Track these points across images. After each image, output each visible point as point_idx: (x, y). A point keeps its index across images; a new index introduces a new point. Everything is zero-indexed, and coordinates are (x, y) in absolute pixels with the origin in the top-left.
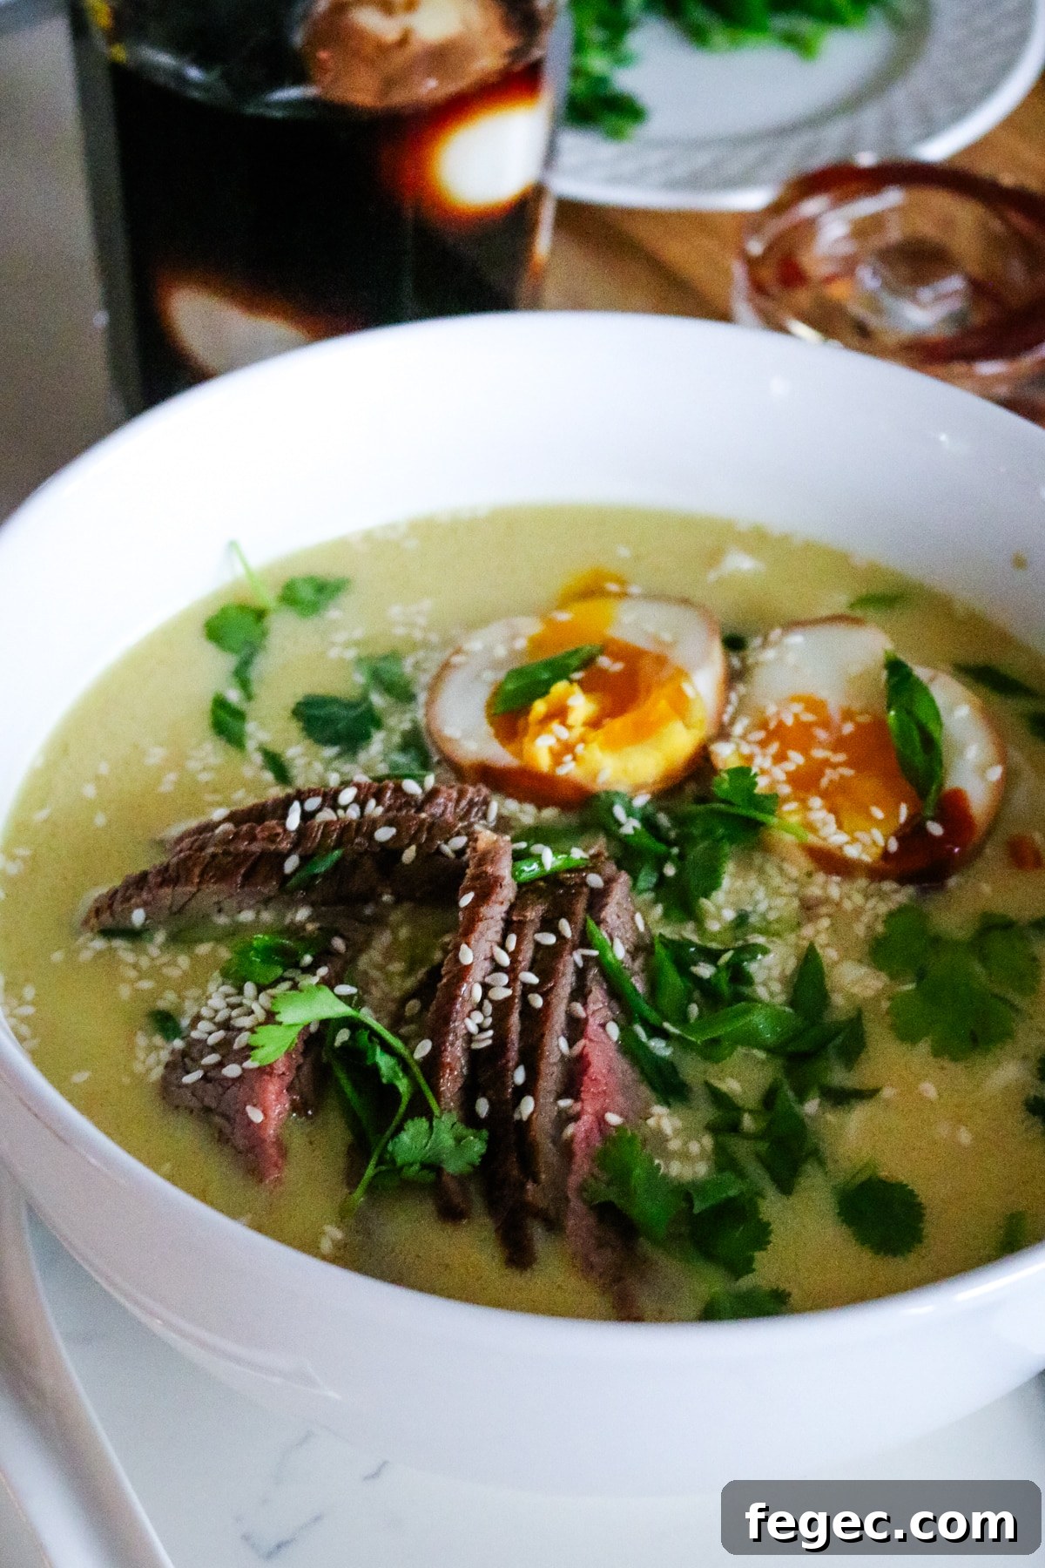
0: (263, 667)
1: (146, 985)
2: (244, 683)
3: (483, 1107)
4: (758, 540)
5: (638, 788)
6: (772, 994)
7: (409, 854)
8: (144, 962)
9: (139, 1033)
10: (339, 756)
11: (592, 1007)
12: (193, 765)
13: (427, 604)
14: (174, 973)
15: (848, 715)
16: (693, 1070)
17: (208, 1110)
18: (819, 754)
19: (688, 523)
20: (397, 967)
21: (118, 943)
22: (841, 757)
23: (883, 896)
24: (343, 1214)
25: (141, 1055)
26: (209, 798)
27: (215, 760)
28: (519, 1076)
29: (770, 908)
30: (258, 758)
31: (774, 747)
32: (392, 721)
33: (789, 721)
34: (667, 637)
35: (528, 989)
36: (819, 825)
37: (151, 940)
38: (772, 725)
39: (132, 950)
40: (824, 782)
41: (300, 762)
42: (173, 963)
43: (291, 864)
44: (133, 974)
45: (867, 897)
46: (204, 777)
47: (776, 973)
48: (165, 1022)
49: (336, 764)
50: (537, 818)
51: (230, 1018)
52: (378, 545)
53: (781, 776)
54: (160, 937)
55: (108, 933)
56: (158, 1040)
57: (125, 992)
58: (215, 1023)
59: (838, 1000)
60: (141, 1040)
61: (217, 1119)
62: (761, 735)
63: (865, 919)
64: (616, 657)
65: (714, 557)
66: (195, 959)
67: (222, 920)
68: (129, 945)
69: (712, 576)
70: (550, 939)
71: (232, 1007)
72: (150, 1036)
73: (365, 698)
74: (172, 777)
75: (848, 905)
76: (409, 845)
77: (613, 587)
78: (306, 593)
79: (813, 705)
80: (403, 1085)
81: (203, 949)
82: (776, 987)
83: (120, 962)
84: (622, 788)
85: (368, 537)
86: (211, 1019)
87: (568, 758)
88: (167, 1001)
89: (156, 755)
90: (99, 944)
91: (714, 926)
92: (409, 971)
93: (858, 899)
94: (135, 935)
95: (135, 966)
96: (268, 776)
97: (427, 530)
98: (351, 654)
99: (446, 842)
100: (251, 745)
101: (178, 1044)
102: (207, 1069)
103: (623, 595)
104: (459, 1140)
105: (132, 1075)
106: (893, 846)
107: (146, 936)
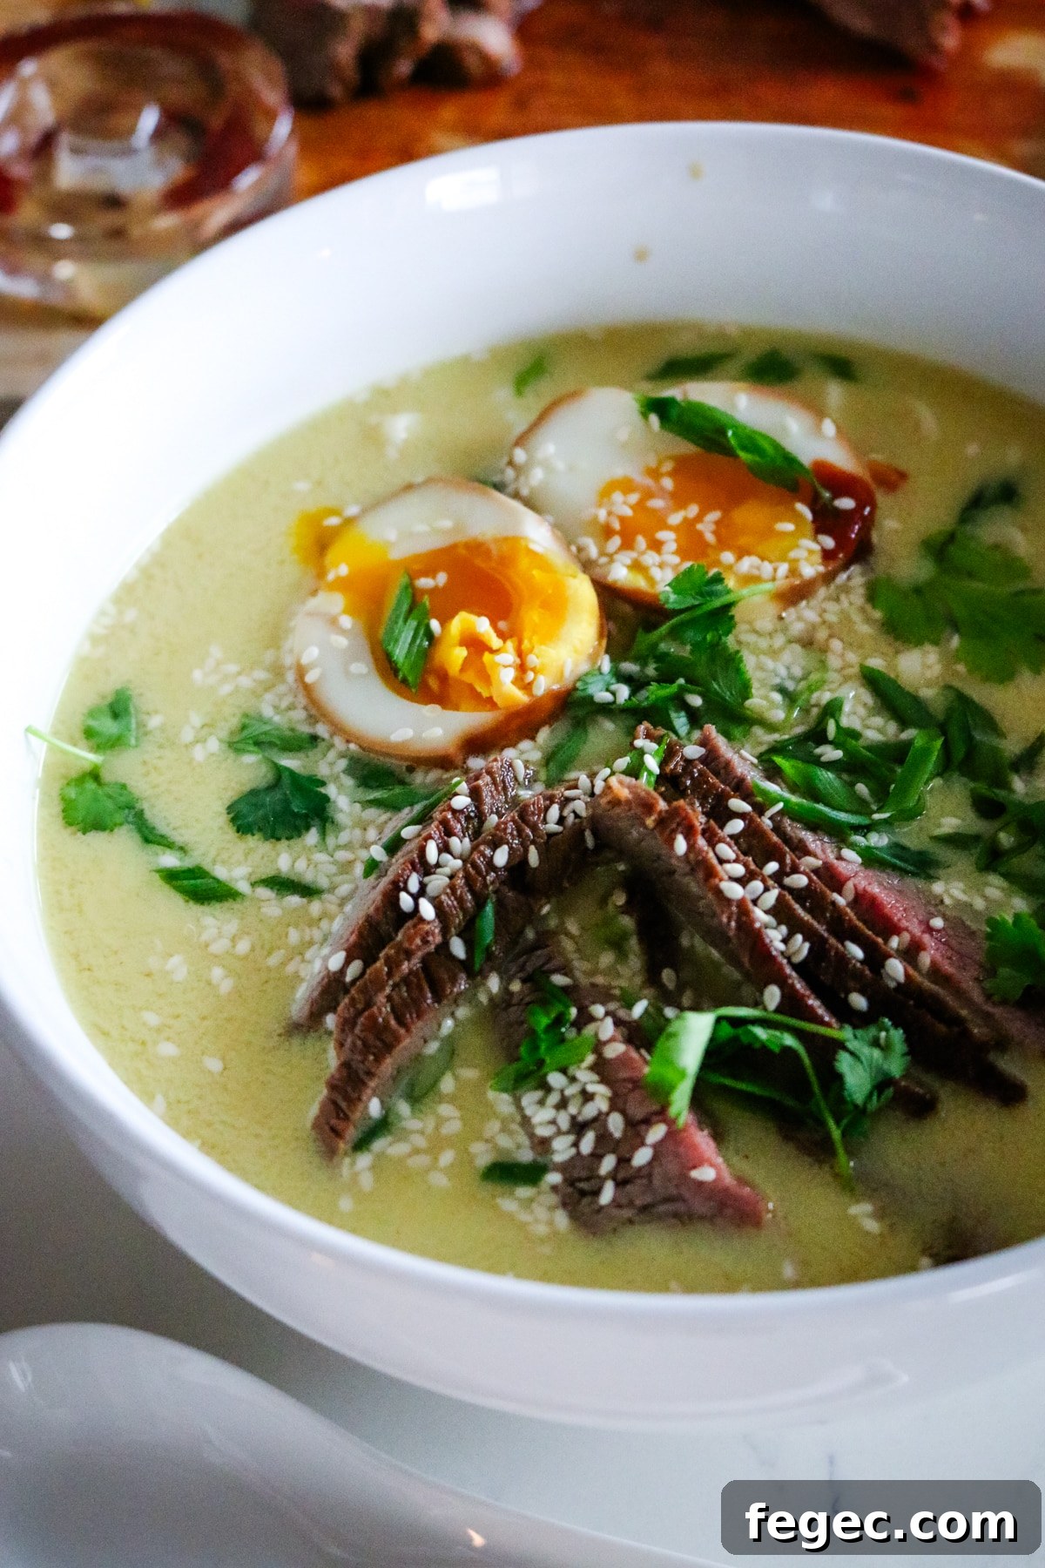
0: (161, 816)
1: (447, 1157)
2: (164, 842)
3: (859, 1001)
4: (385, 398)
5: (593, 658)
6: (880, 731)
7: (533, 858)
8: (420, 1141)
9: (499, 1201)
10: (323, 833)
11: (819, 852)
12: (219, 947)
13: (216, 652)
14: (453, 1127)
15: (655, 474)
16: (913, 836)
17: (644, 1209)
18: (676, 519)
19: (316, 429)
20: (607, 959)
21: (379, 1145)
22: (693, 510)
23: (845, 589)
24: (852, 1186)
25: (524, 1217)
26: (273, 961)
27: (232, 927)
28: (857, 952)
29: (788, 668)
30: (264, 893)
31: (641, 542)
32: (323, 770)
33: (628, 512)
34: (447, 524)
35: (778, 877)
36: (755, 572)
37: (400, 1118)
38: (617, 526)
39: (399, 1140)
40: (710, 538)
41: (301, 865)
42: (441, 1121)
43: (458, 948)
44: (422, 1161)
45: (837, 600)
46: (243, 946)
47: (862, 711)
48: (506, 1173)
49: (331, 841)
50: (540, 748)
51: (573, 1118)
52: (107, 638)
53: (676, 559)
54: (404, 1108)
55: (361, 1145)
56: (524, 1192)
57: (439, 1180)
58: (568, 1133)
59: (927, 693)
60: (508, 1205)
61: (662, 1208)
62: (616, 541)
63: (857, 617)
64: (430, 572)
65: (373, 437)
66: (452, 1099)
67: (433, 1047)
68: (389, 1139)
69: (392, 453)
70: (737, 826)
71: (563, 1104)
72: (512, 1193)
73: (279, 771)
74: (217, 973)
75: (832, 618)
76: (526, 851)
77: (333, 521)
78: (108, 726)
79: (626, 486)
80: (789, 1040)
81: (447, 1084)
82: (878, 721)
83: (401, 1161)
84: (584, 667)
85: (95, 640)
86: (559, 1133)
87: (530, 676)
88: (483, 1156)
89: (178, 966)
90: (364, 1160)
91: (779, 715)
92: (622, 954)
93: (832, 607)
94: (382, 1126)
95: (416, 1151)
96: (294, 900)
97: (127, 594)
98: (214, 745)
99: (545, 821)
100: (243, 887)
101: (554, 1178)
102: (613, 1176)
103: (349, 522)
104: (875, 1043)
105: (542, 1241)
106: (829, 542)
107: (391, 1118)
